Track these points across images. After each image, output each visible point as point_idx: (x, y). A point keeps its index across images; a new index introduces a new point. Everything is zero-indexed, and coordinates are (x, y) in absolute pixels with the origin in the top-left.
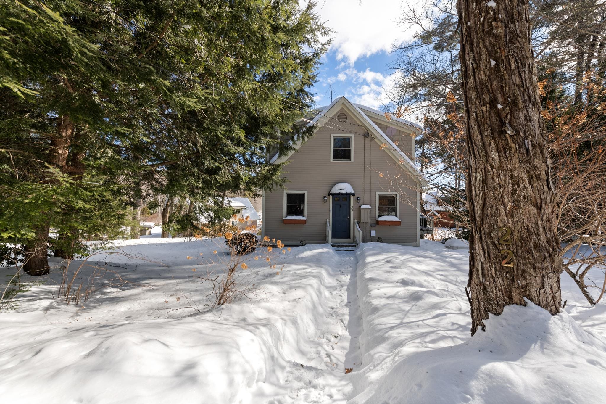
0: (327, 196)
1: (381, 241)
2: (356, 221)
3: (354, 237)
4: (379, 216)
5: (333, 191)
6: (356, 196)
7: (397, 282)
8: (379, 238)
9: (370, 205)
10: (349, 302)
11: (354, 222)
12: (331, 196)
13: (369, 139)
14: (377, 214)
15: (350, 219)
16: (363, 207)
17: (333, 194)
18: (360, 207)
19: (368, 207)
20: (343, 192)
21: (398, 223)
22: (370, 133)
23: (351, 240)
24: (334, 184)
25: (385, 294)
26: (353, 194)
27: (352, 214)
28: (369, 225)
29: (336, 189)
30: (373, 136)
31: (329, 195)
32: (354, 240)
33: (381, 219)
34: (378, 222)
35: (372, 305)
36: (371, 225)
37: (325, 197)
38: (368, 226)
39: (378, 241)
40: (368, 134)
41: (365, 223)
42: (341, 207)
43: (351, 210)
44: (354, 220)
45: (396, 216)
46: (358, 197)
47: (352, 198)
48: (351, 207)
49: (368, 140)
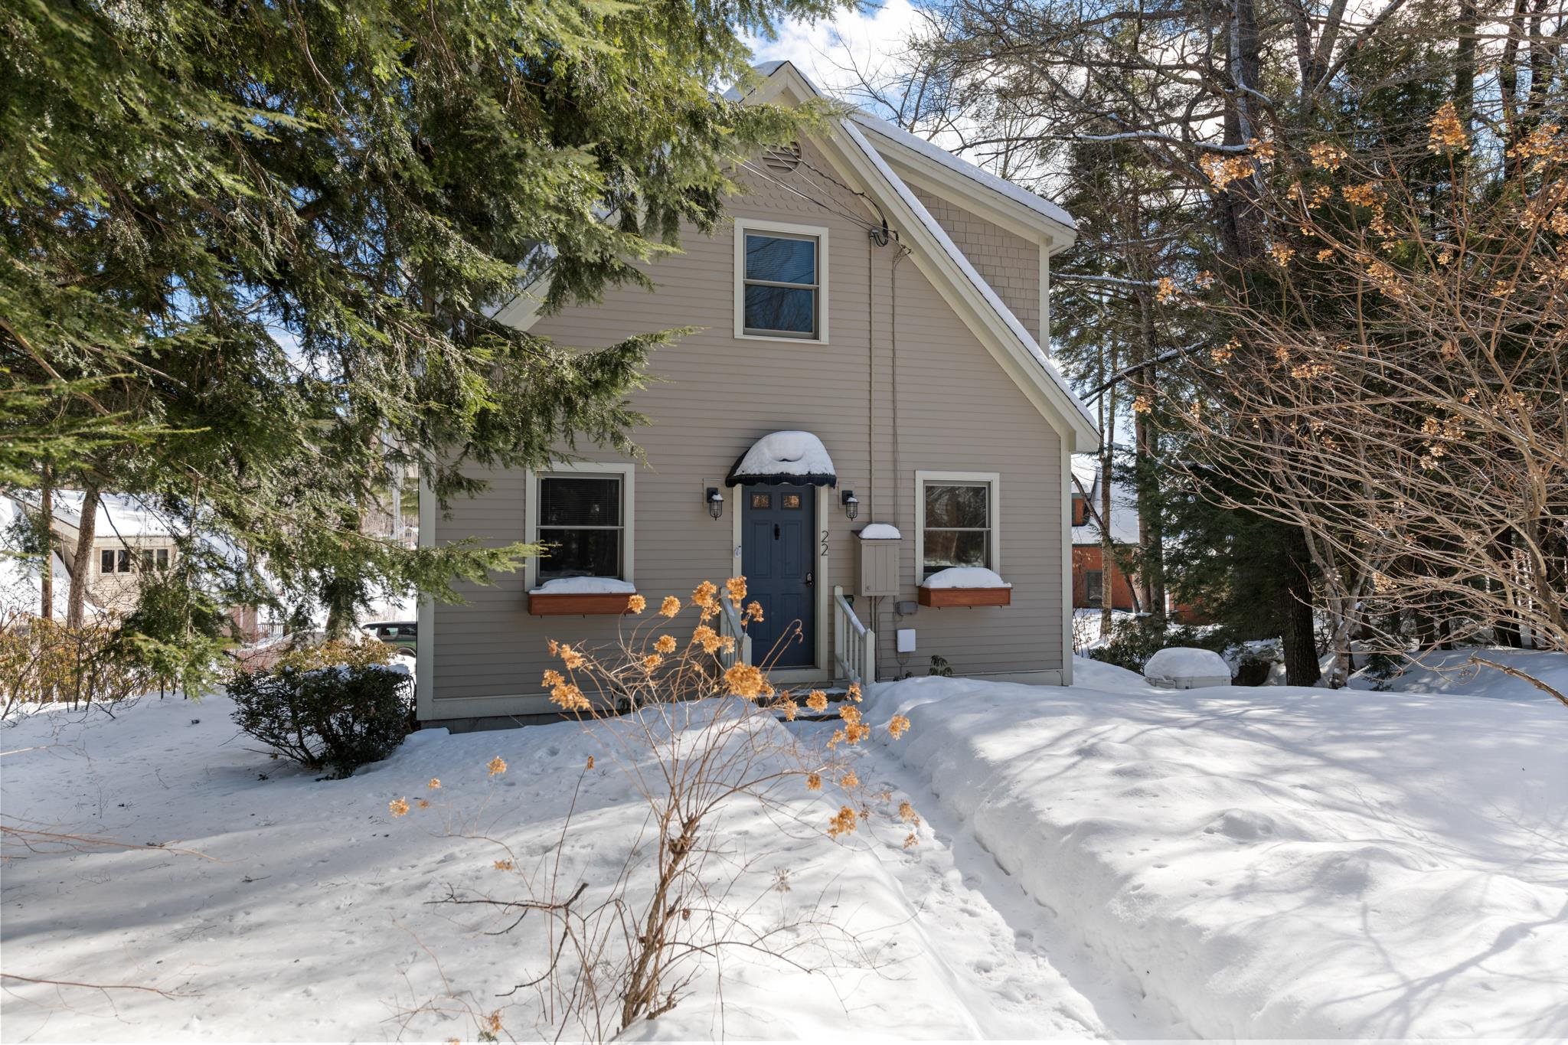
0: (722, 488)
1: (948, 672)
2: (839, 591)
3: (833, 659)
4: (929, 571)
5: (752, 466)
6: (842, 486)
7: (1210, 831)
8: (936, 660)
9: (895, 524)
10: (1021, 934)
11: (832, 598)
12: (738, 488)
13: (889, 250)
14: (921, 562)
15: (812, 585)
16: (870, 532)
17: (749, 481)
18: (857, 533)
19: (889, 531)
20: (797, 469)
21: (999, 597)
22: (891, 227)
23: (820, 674)
24: (757, 436)
25: (1210, 883)
26: (829, 480)
27: (823, 564)
28: (891, 609)
29: (762, 460)
30: (902, 241)
31: (731, 482)
32: (832, 672)
33: (936, 582)
34: (924, 596)
35: (1199, 931)
36: (898, 609)
37: (712, 492)
38: (886, 611)
39: (934, 672)
40: (886, 232)
41: (874, 601)
42: (777, 532)
43: (822, 549)
44: (832, 589)
45: (988, 565)
46: (849, 494)
47: (824, 494)
48: (822, 536)
49: (882, 256)
